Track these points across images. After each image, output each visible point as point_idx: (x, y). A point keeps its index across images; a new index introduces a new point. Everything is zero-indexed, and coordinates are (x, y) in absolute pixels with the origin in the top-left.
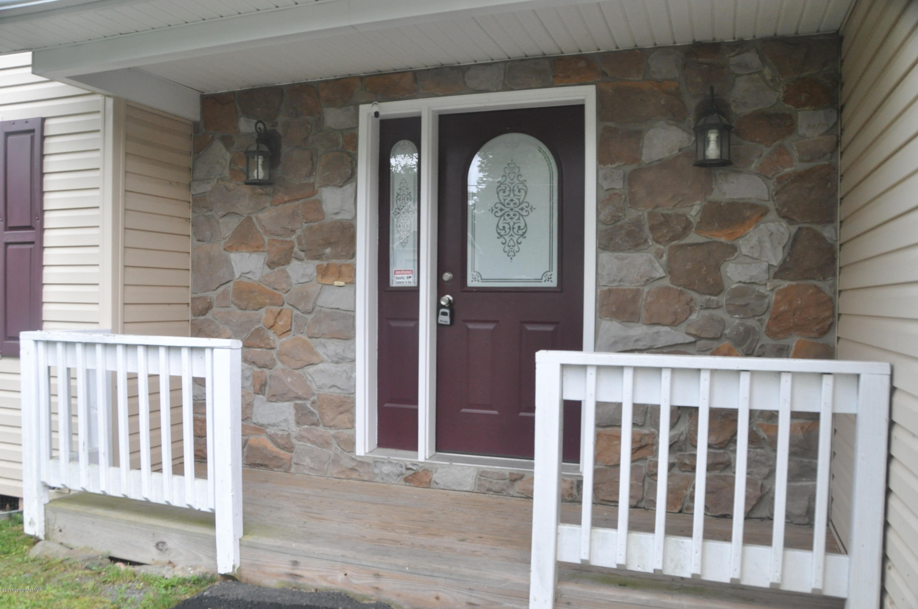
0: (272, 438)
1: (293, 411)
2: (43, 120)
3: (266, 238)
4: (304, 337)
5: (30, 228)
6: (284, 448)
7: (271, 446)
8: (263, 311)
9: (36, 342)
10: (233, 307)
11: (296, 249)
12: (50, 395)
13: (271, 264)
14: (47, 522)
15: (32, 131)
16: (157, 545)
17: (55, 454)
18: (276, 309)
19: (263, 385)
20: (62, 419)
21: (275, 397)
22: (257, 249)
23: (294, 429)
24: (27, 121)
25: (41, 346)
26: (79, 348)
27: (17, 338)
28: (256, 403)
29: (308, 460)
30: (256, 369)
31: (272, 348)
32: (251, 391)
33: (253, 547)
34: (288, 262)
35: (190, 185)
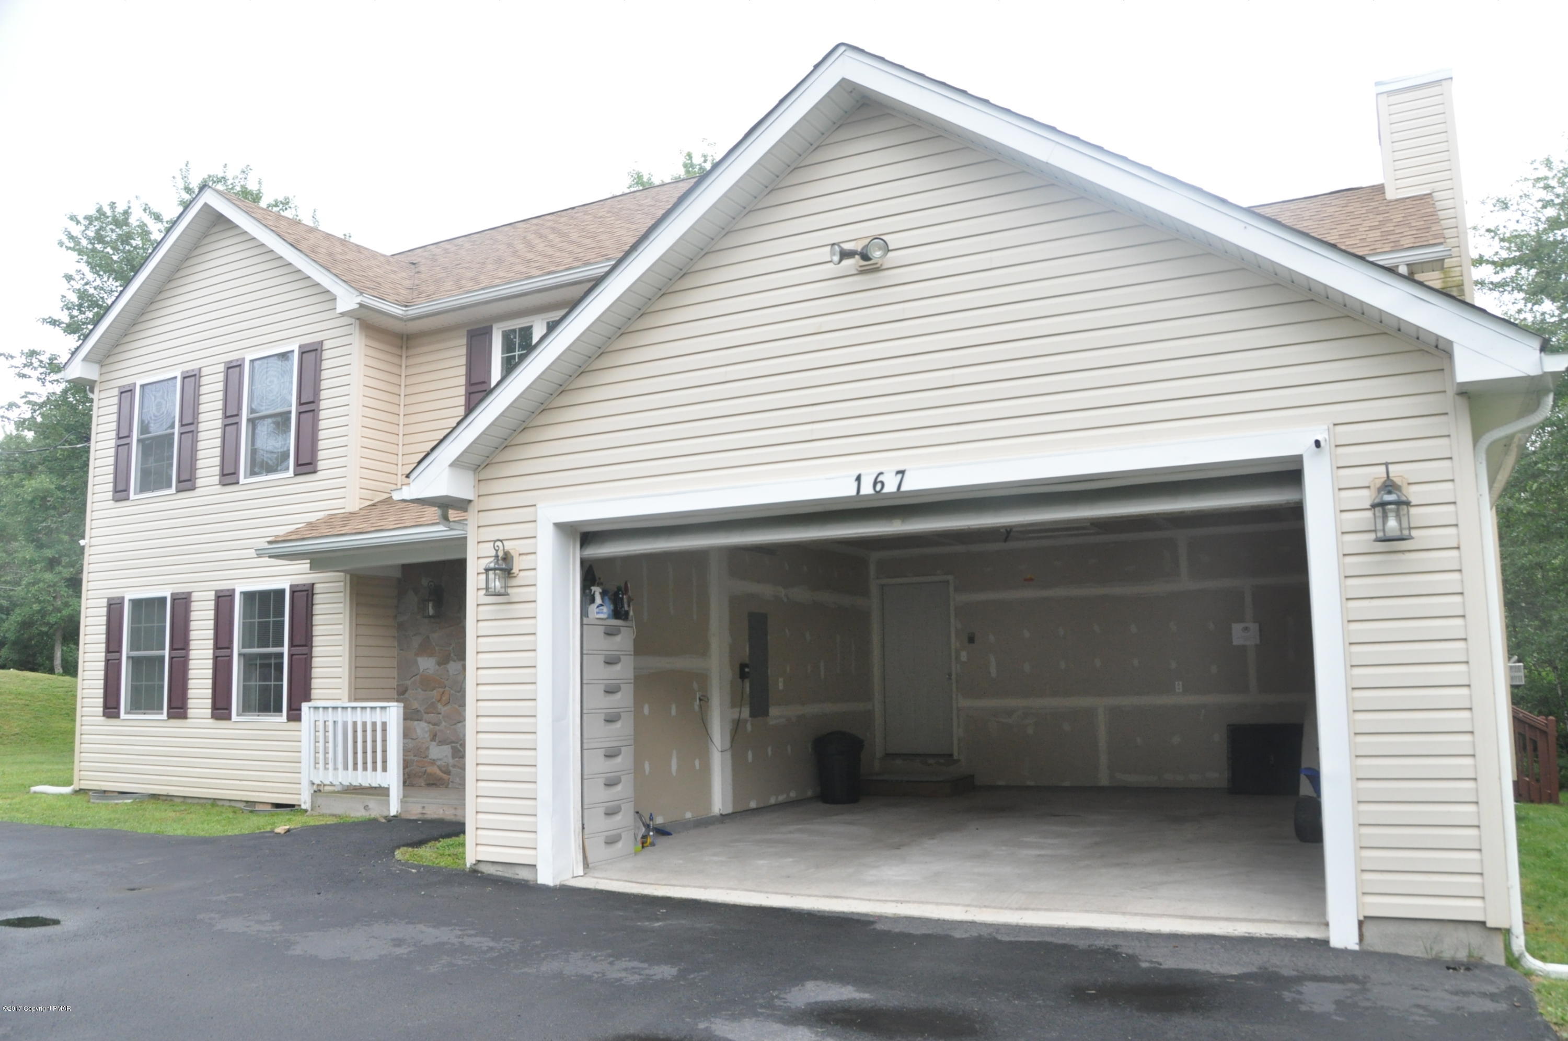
0: (439, 768)
1: (450, 750)
2: (313, 584)
3: (437, 648)
4: (456, 706)
5: (305, 646)
6: (445, 773)
7: (438, 772)
8: (435, 691)
9: (310, 708)
10: (420, 690)
11: (452, 655)
12: (316, 731)
13: (439, 664)
14: (312, 802)
15: (307, 591)
16: (365, 808)
17: (317, 766)
18: (441, 690)
19: (435, 736)
20: (321, 745)
21: (442, 743)
22: (431, 655)
23: (451, 761)
24: (304, 585)
25: (312, 709)
26: (330, 710)
27: (300, 710)
28: (431, 747)
29: (458, 779)
30: (431, 727)
31: (440, 714)
32: (429, 740)
33: (406, 802)
34: (447, 662)
35: (396, 616)
